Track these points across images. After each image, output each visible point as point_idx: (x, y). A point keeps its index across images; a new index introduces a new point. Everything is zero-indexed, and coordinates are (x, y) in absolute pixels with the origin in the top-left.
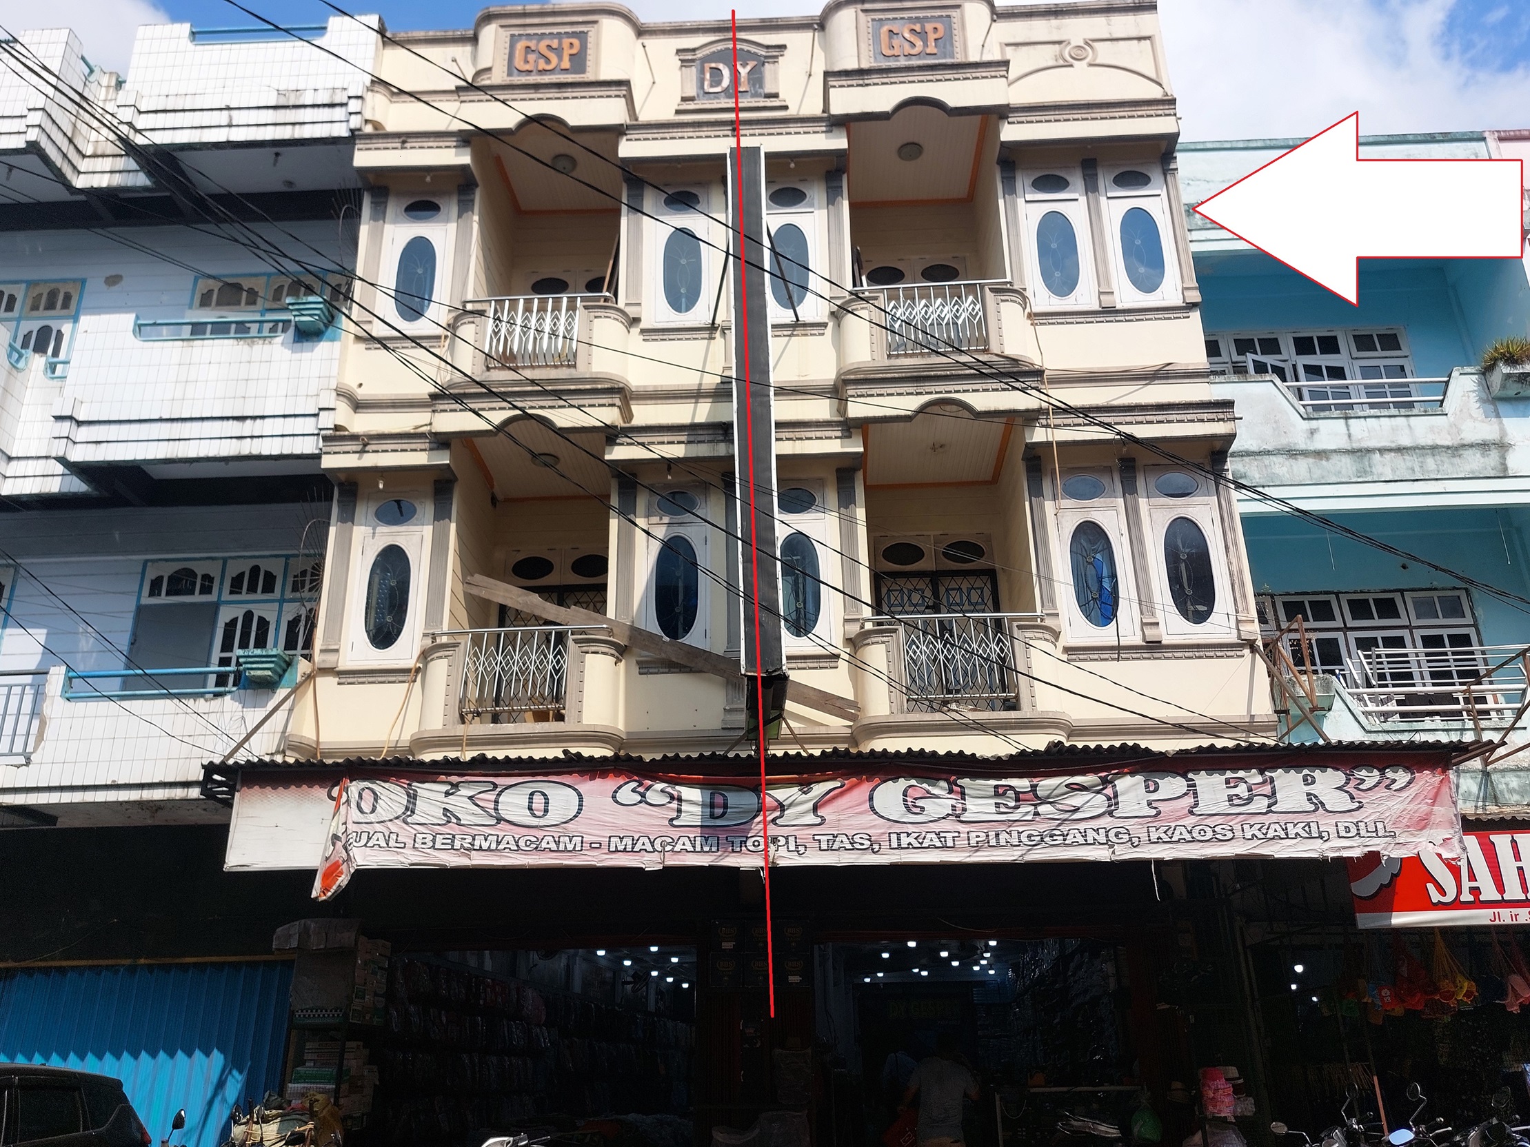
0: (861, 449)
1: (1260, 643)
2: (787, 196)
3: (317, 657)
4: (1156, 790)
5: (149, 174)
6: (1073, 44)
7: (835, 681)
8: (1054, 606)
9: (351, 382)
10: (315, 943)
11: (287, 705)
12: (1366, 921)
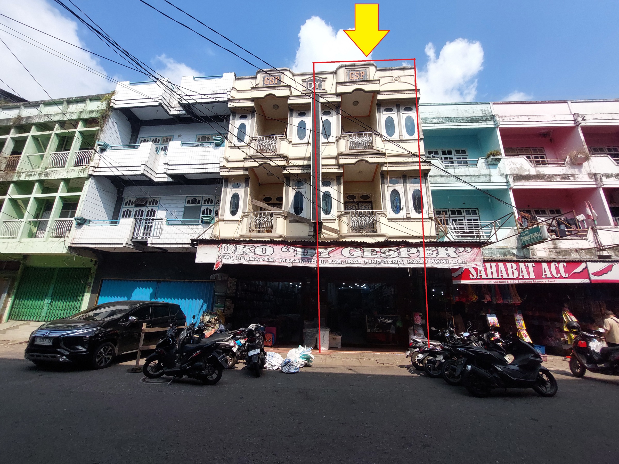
0: (342, 171)
1: (433, 218)
2: (327, 113)
3: (219, 217)
4: (410, 251)
5: (185, 111)
6: (395, 77)
7: (334, 225)
8: (386, 209)
9: (227, 156)
10: (219, 279)
11: (212, 227)
12: (455, 282)
